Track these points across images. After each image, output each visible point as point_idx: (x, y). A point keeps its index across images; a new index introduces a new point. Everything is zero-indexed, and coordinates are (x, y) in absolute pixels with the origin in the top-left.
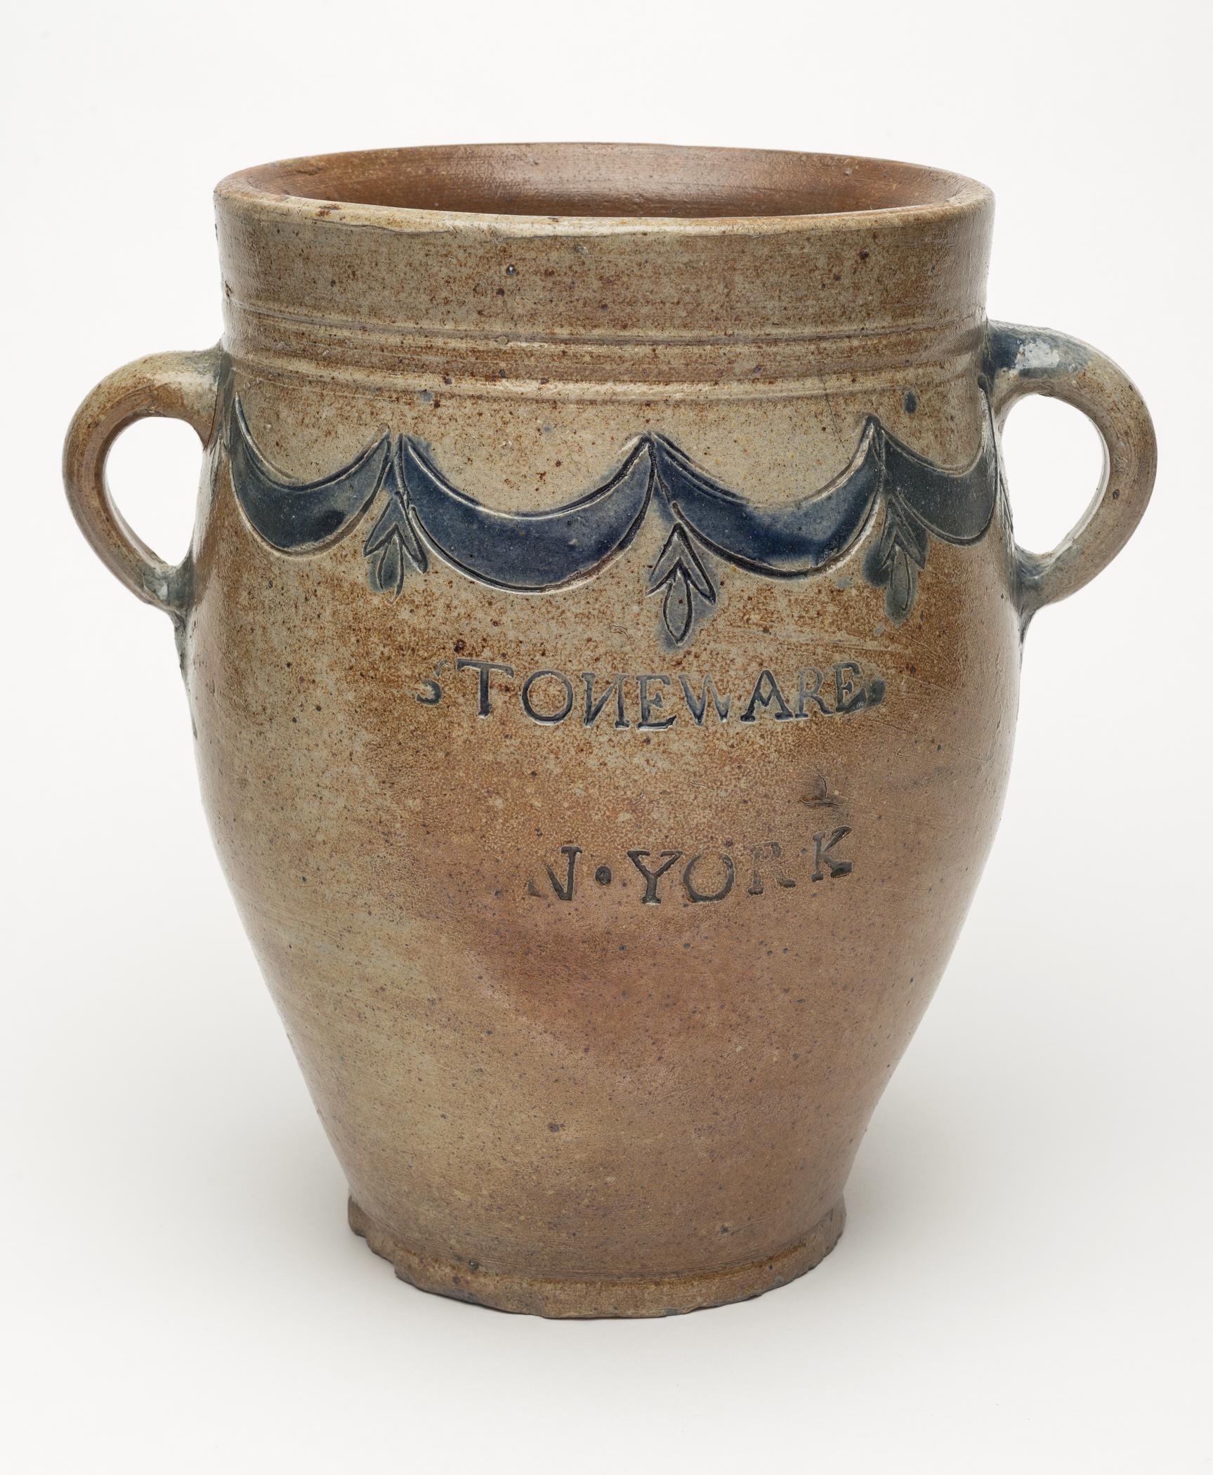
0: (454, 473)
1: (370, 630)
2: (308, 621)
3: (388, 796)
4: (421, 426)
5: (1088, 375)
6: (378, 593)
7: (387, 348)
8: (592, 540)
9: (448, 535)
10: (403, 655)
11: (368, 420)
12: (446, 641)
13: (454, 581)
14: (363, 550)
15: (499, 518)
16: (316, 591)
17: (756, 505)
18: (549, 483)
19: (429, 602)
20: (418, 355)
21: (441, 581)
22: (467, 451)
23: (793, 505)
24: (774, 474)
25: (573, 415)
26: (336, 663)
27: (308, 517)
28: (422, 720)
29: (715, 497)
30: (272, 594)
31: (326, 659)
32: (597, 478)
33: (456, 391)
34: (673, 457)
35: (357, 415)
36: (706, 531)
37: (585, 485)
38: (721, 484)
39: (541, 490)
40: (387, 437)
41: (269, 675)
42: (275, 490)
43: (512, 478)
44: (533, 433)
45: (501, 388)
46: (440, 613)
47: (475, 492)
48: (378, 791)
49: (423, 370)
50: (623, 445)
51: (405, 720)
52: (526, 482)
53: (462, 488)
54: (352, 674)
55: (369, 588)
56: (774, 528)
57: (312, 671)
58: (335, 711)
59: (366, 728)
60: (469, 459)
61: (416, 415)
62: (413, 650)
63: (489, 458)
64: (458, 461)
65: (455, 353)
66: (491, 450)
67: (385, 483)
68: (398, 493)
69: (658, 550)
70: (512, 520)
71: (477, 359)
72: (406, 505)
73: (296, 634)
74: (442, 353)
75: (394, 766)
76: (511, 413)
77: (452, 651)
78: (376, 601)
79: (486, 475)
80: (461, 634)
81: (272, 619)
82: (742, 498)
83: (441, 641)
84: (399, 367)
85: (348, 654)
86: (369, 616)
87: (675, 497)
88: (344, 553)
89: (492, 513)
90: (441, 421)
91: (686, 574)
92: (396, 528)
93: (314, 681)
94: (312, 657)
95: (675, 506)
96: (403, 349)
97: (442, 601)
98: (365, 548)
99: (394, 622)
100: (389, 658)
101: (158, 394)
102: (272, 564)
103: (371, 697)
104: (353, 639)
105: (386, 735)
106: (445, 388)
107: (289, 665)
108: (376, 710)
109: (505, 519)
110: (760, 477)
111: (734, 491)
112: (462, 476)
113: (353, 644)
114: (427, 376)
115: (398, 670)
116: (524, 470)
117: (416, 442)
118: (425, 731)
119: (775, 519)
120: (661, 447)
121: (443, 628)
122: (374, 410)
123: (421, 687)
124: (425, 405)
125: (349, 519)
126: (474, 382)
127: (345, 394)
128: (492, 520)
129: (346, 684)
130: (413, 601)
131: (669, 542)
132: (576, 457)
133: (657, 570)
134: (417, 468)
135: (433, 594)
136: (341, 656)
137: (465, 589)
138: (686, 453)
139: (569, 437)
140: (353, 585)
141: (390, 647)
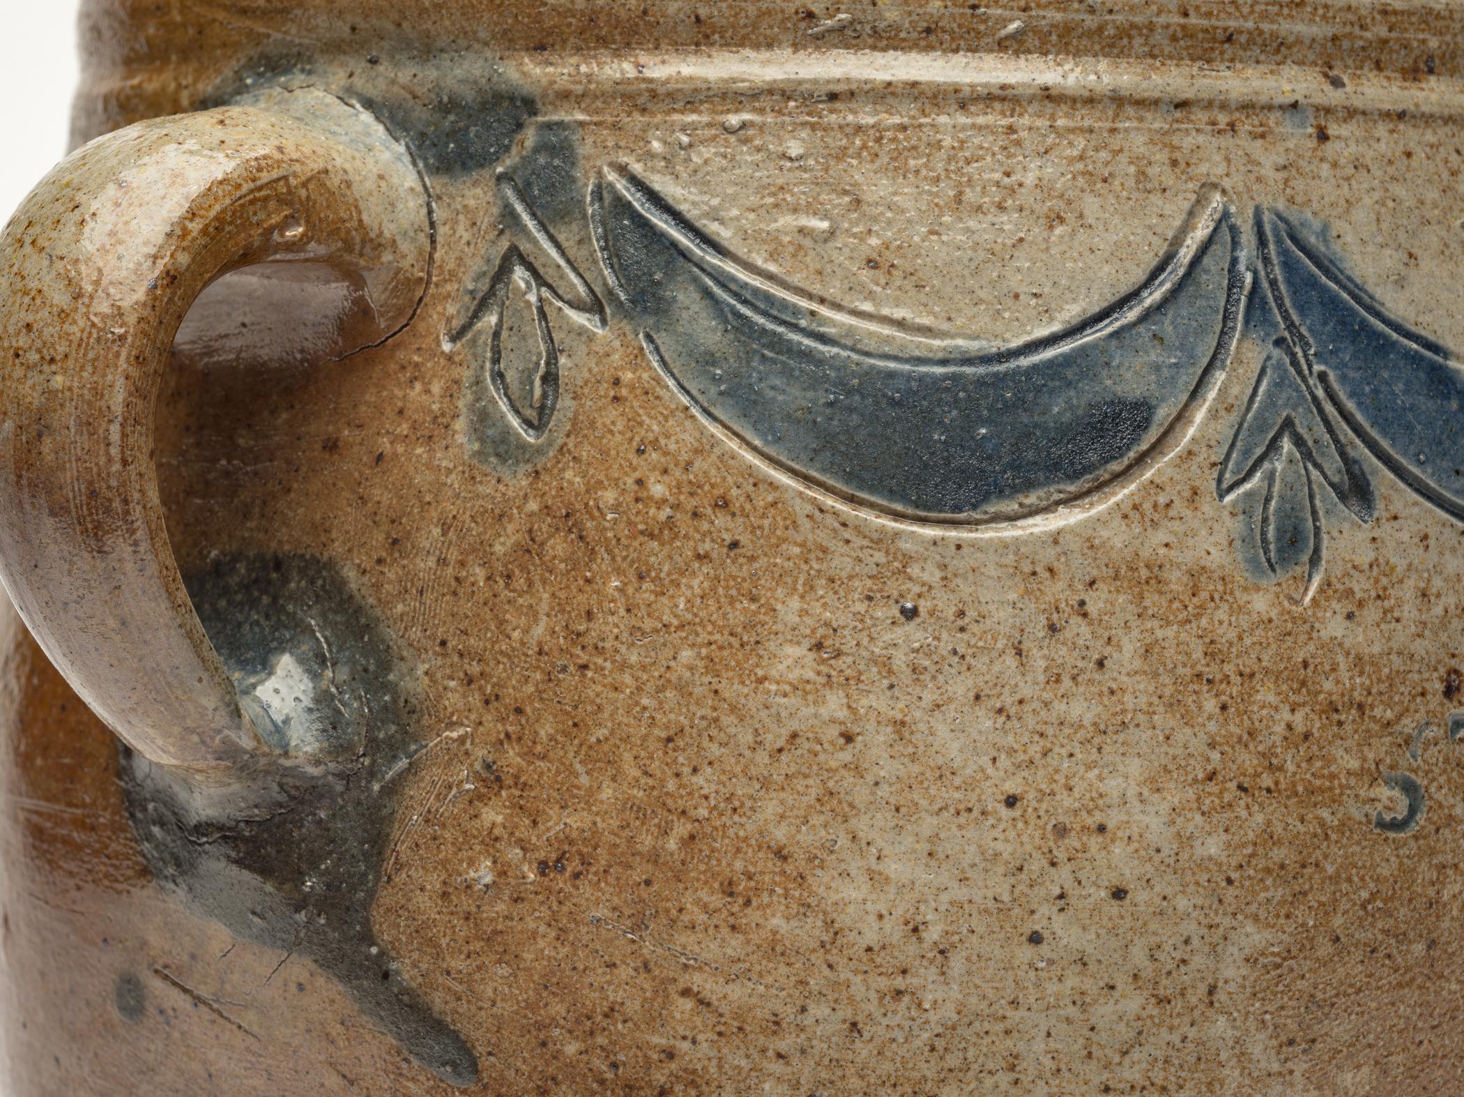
0: (1390, 287)
1: (1252, 675)
2: (1067, 682)
3: (1297, 1074)
4: (1299, 184)
6: (1264, 583)
7: (1197, 8)
9: (1409, 427)
10: (1340, 723)
11: (1169, 180)
12: (1426, 675)
13: (1432, 535)
14: (1214, 484)
16: (1082, 603)
19: (1385, 589)
20: (1272, 22)
21: (1405, 536)
26: (1166, 770)
27: (1036, 426)
28: (1386, 873)
30: (919, 635)
31: (1134, 767)
33: (1358, 102)
35: (1132, 169)
40: (1226, 215)
41: (934, 838)
42: (891, 375)
46: (1409, 611)
48: (1276, 1067)
49: (1279, 58)
51: (1349, 880)
54: (1216, 789)
55: (1241, 576)
57: (1097, 801)
58: (1169, 891)
59: (1256, 918)
60: (1411, 255)
61: (1281, 161)
62: (1361, 707)
64: (1391, 260)
65: (1350, 17)
67: (1247, 321)
68: (1279, 342)
71: (1390, 30)
73: (1031, 721)
74: (1324, 17)
75: (1320, 996)
77: (1440, 697)
78: (1260, 603)
80: (1453, 656)
81: (929, 697)
83: (1416, 677)
84: (1222, 53)
85: (1198, 744)
86: (1248, 641)
88: (1162, 500)
90: (1338, 172)
92: (1288, 424)
93: (1102, 829)
94: (1089, 767)
96: (1237, 8)
97: (1411, 583)
98: (1219, 481)
99: (1311, 647)
100: (1307, 736)
101: (308, 197)
102: (907, 559)
103: (1269, 838)
104: (1211, 705)
105: (1304, 925)
106: (1334, 97)
107: (1011, 801)
108: (1282, 867)
113: (1210, 718)
114: (1289, 71)
115: (1328, 760)
117: (1296, 223)
118: (1392, 898)
121: (1419, 647)
122: (1178, 155)
123: (1384, 793)
124: (1297, 136)
125: (1164, 413)
126: (1385, 83)
127: (1086, 123)
129: (1198, 818)
130: (1350, 593)
134: (1313, 283)
135: (1393, 569)
136: (1179, 751)
137: (1453, 550)
140: (1196, 575)
141: (1307, 709)
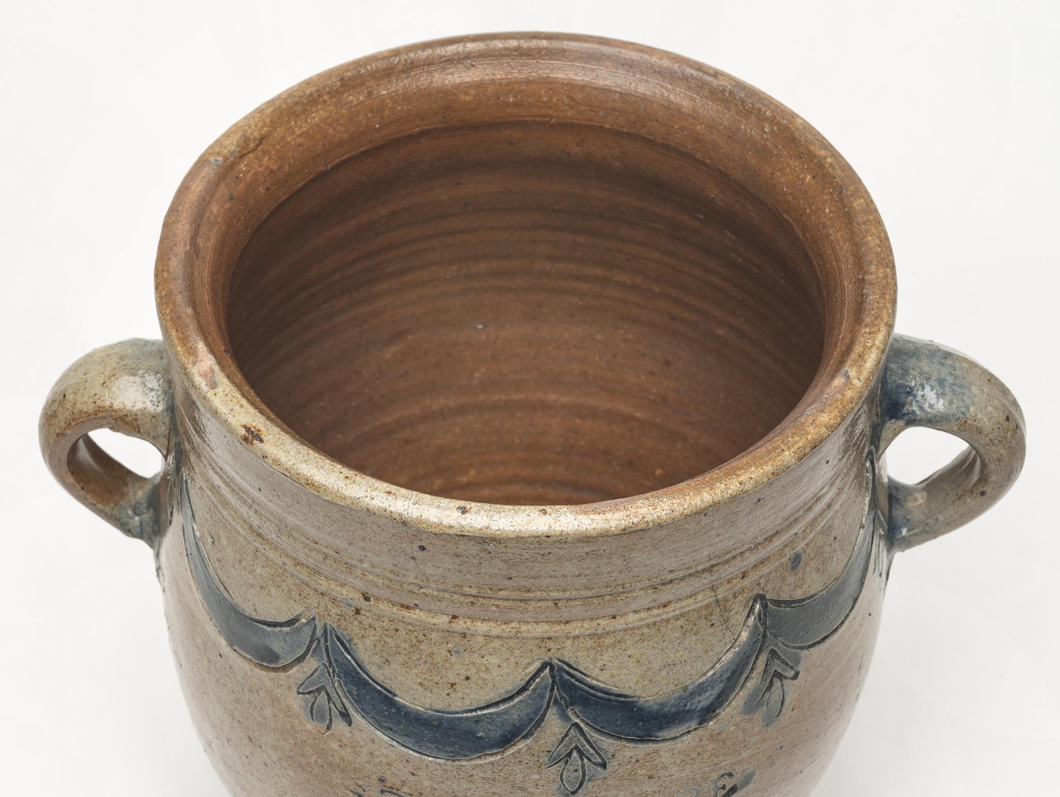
0: (373, 667)
1: (305, 742)
4: (343, 623)
5: (969, 422)
6: (310, 722)
8: (497, 734)
9: (370, 710)
10: (334, 770)
11: (297, 598)
12: (370, 773)
14: (296, 689)
15: (414, 709)
17: (646, 699)
18: (459, 691)
19: (355, 746)
21: (364, 736)
22: (384, 654)
23: (681, 690)
24: (664, 673)
25: (481, 644)
26: (278, 747)
29: (609, 700)
30: (222, 663)
31: (269, 740)
32: (502, 691)
33: (375, 609)
34: (572, 676)
35: (287, 589)
36: (600, 725)
37: (493, 696)
38: (615, 690)
39: (452, 695)
40: (314, 619)
43: (426, 683)
44: (444, 653)
45: (414, 616)
46: (364, 755)
47: (392, 685)
49: (344, 583)
50: (526, 668)
52: (438, 688)
53: (382, 679)
54: (292, 761)
55: (303, 716)
56: (662, 712)
57: (259, 740)
58: (279, 774)
60: (387, 661)
61: (339, 613)
62: (342, 769)
63: (405, 664)
64: (377, 659)
65: (372, 583)
66: (407, 659)
67: (313, 653)
68: (324, 665)
69: (556, 740)
70: (426, 713)
71: (393, 592)
72: (332, 676)
74: (361, 580)
76: (424, 635)
77: (376, 781)
78: (309, 726)
79: (403, 676)
80: (383, 773)
81: (223, 680)
82: (634, 697)
83: (366, 772)
85: (287, 747)
86: (304, 733)
87: (571, 704)
88: (280, 682)
89: (407, 703)
90: (362, 626)
91: (581, 754)
92: (324, 688)
94: (257, 731)
95: (572, 709)
96: (326, 564)
97: (366, 749)
98: (298, 689)
99: (325, 746)
100: (322, 766)
102: (220, 644)
104: (291, 741)
106: (364, 603)
109: (420, 711)
110: (651, 678)
111: (627, 693)
112: (381, 671)
113: (291, 744)
114: (348, 588)
116: (437, 679)
117: (339, 635)
119: (662, 705)
120: (561, 669)
121: (368, 766)
122: (302, 593)
123: (350, 794)
124: (347, 609)
125: (284, 662)
126: (391, 607)
128: (409, 709)
129: (287, 764)
130: (341, 740)
131: (567, 735)
132: (483, 675)
133: (555, 754)
134: (341, 654)
135: (358, 742)
136: (282, 745)
137: (387, 748)
138: (584, 671)
139: (478, 660)
140: (289, 707)
141: (323, 760)
